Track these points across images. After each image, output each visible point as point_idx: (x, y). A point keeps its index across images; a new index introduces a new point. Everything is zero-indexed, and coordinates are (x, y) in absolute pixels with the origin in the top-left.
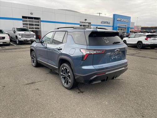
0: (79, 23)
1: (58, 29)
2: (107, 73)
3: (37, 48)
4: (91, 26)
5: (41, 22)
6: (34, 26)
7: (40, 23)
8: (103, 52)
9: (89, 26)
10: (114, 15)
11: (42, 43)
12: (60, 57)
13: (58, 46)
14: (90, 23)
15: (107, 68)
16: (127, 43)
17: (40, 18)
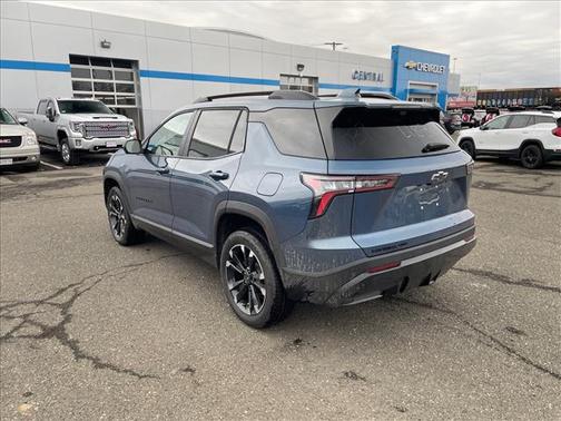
0: (278, 78)
1: (210, 99)
2: (404, 263)
3: (130, 174)
4: (320, 90)
5: (141, 78)
6: (115, 93)
7: (138, 80)
8: (389, 185)
9: (310, 89)
10: (396, 50)
11: (147, 153)
12: (222, 205)
13: (213, 166)
14: (316, 78)
15: (403, 244)
16: (477, 147)
17: (136, 62)
